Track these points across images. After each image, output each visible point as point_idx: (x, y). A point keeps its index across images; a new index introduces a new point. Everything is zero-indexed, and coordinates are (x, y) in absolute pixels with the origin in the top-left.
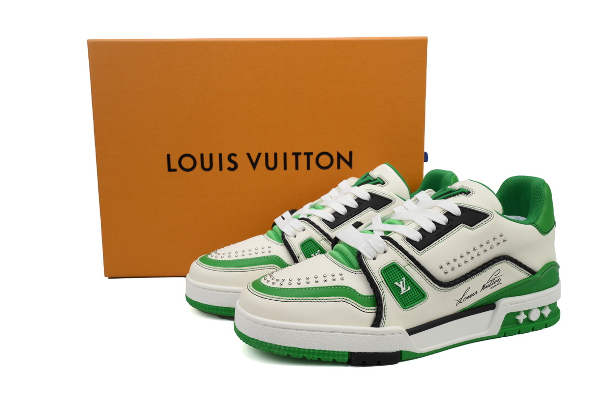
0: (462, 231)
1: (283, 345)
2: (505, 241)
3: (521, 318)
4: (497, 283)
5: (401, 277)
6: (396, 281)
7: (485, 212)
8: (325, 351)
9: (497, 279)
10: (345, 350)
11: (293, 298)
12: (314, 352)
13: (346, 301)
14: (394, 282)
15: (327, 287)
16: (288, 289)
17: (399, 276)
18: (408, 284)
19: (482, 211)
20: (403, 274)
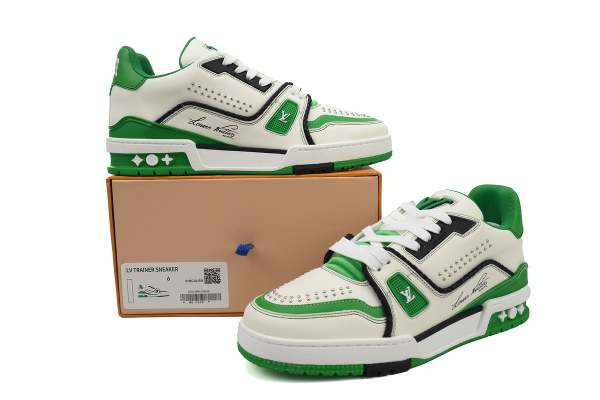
0: (454, 239)
1: (299, 363)
2: (490, 246)
3: (503, 317)
4: (484, 286)
5: (406, 286)
6: (402, 290)
7: (473, 219)
8: (341, 365)
9: (484, 282)
10: (361, 363)
11: (306, 315)
12: (330, 367)
13: (358, 314)
14: (400, 292)
15: (337, 301)
16: (298, 306)
17: (404, 285)
18: (413, 293)
19: (470, 219)
20: (407, 283)
